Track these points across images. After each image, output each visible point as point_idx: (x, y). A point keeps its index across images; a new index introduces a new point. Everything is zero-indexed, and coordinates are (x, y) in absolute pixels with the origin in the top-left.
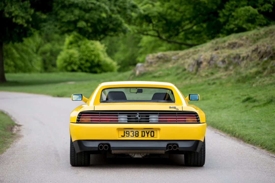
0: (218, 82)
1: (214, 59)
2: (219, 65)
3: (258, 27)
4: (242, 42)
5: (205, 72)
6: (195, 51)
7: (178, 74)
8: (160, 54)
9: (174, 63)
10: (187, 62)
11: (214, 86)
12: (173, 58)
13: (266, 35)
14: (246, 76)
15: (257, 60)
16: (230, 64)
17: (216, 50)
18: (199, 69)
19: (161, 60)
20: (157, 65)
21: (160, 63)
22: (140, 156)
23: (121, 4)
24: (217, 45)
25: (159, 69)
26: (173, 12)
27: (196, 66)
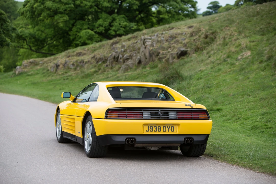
0: (70, 78)
1: (67, 63)
2: (70, 67)
3: (95, 43)
4: (85, 52)
5: (61, 72)
6: (55, 58)
7: (44, 73)
8: (31, 60)
9: (41, 66)
10: (50, 65)
11: (67, 81)
12: (41, 62)
13: (100, 47)
14: (88, 74)
15: (94, 64)
16: (77, 66)
17: (68, 57)
18: (58, 70)
19: (33, 64)
20: (30, 67)
21: (32, 66)
22: (156, 149)
23: (6, 28)
24: (69, 54)
25: (31, 70)
26: (40, 33)
27: (55, 68)
